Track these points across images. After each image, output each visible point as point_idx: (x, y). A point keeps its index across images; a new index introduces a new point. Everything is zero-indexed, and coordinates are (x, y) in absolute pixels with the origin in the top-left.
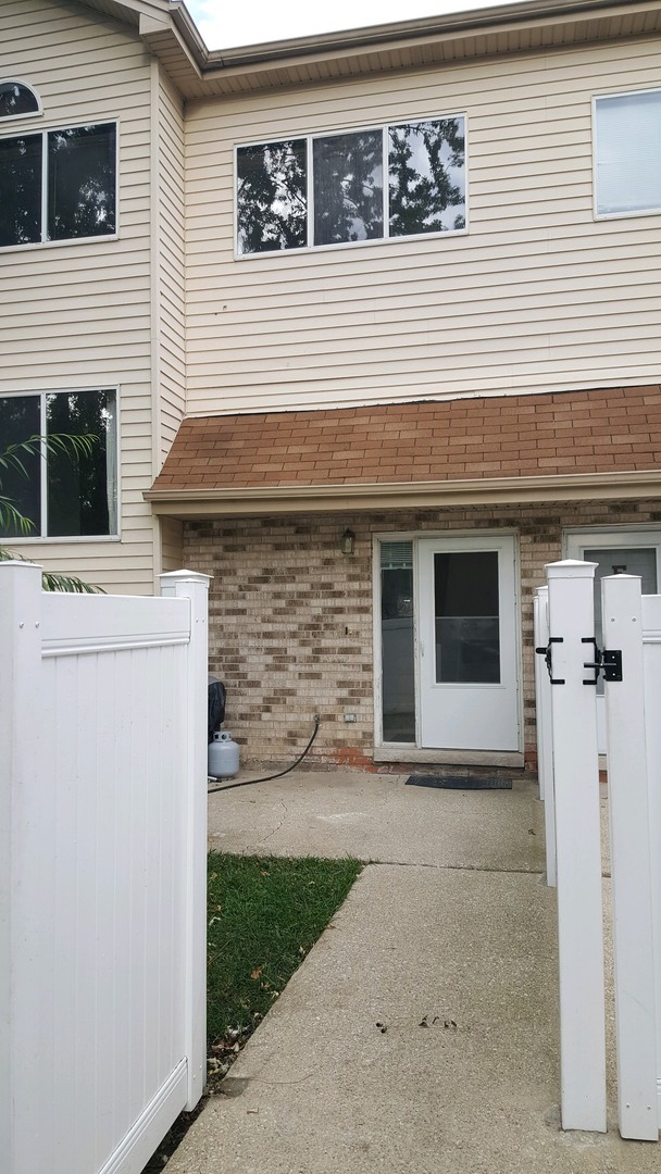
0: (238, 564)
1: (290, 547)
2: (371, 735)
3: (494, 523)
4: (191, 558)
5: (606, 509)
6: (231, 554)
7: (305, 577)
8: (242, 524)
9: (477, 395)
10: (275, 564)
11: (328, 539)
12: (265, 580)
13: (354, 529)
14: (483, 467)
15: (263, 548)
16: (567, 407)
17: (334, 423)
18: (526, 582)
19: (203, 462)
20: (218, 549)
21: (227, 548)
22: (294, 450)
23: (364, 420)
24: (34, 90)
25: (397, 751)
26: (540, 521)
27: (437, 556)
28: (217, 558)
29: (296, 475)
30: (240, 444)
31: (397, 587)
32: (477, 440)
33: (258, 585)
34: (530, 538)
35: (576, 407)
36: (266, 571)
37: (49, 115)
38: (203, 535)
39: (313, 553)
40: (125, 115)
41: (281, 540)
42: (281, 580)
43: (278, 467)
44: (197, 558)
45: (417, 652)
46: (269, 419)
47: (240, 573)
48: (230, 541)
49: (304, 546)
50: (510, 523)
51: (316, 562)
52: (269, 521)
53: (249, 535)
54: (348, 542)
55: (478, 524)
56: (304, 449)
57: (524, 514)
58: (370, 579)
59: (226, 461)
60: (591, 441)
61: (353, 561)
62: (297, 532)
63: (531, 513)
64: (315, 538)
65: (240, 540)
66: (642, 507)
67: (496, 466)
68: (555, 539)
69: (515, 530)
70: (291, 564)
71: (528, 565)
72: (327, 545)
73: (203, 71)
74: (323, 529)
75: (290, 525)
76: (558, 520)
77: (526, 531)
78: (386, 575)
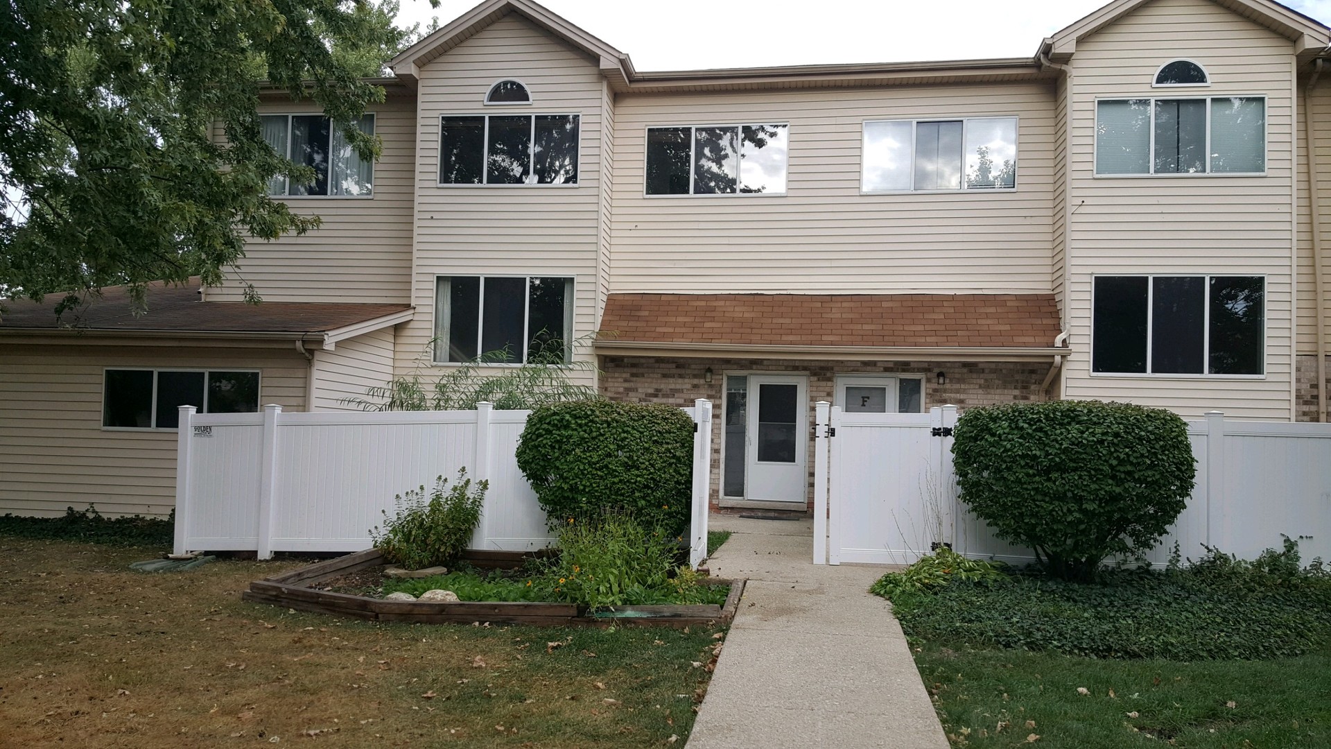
0: (639, 385)
1: (673, 376)
2: (718, 491)
3: (796, 368)
4: (609, 380)
5: (859, 364)
6: (635, 379)
7: (681, 395)
8: (643, 361)
9: (789, 292)
10: (662, 386)
11: (696, 372)
12: (656, 396)
13: (712, 367)
14: (791, 338)
15: (656, 376)
16: (839, 305)
17: (703, 303)
18: (812, 404)
19: (625, 324)
20: (627, 375)
21: (633, 375)
22: (680, 319)
23: (722, 303)
24: (527, 88)
25: (733, 501)
26: (822, 368)
27: (762, 386)
28: (626, 381)
29: (683, 335)
30: (646, 313)
31: (735, 406)
32: (788, 321)
33: (651, 399)
34: (816, 378)
35: (845, 305)
36: (657, 390)
37: (536, 104)
38: (617, 366)
39: (686, 380)
40: (585, 111)
41: (666, 371)
42: (666, 396)
43: (671, 330)
44: (613, 380)
45: (747, 443)
46: (663, 298)
47: (640, 390)
48: (634, 370)
49: (681, 376)
50: (805, 369)
51: (689, 386)
52: (659, 360)
53: (648, 367)
54: (708, 375)
55: (787, 368)
56: (686, 319)
57: (813, 364)
58: (720, 398)
59: (638, 324)
60: (851, 327)
61: (711, 386)
62: (677, 367)
63: (817, 364)
64: (688, 371)
65: (641, 371)
66: (879, 364)
67: (798, 338)
68: (830, 379)
69: (808, 373)
70: (673, 386)
71: (814, 394)
72: (695, 376)
73: (630, 81)
74: (693, 366)
75: (673, 362)
76: (832, 369)
77: (814, 374)
78: (730, 396)
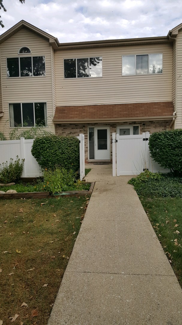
0: (66, 131)
1: (75, 128)
2: (88, 158)
3: (106, 125)
5: (123, 123)
6: (64, 130)
7: (77, 133)
8: (66, 125)
9: (104, 104)
10: (72, 131)
11: (80, 127)
12: (70, 134)
13: (85, 125)
14: (105, 117)
15: (70, 129)
17: (82, 108)
18: (111, 134)
19: (61, 115)
20: (62, 129)
21: (64, 129)
22: (76, 113)
23: (86, 108)
24: (29, 49)
25: (92, 160)
26: (113, 124)
27: (98, 130)
28: (62, 130)
29: (76, 117)
30: (67, 112)
31: (91, 135)
32: (104, 112)
34: (112, 127)
35: (119, 107)
36: (71, 132)
37: (33, 53)
38: (60, 126)
39: (78, 129)
40: (46, 55)
41: (73, 127)
42: (73, 134)
43: (73, 116)
44: (59, 130)
45: (95, 145)
46: (71, 107)
47: (66, 133)
48: (64, 127)
49: (77, 128)
50: (109, 125)
51: (79, 131)
52: (71, 124)
53: (68, 126)
54: (84, 127)
55: (104, 125)
56: (77, 113)
57: (111, 123)
58: (87, 134)
59: (64, 115)
60: (121, 113)
61: (85, 131)
62: (76, 126)
63: (112, 123)
64: (78, 127)
65: (66, 127)
66: (128, 123)
67: (107, 116)
68: (115, 127)
69: (109, 126)
70: (75, 131)
71: (112, 131)
72: (80, 128)
73: (58, 46)
74: (80, 126)
75: (74, 125)
76: (116, 124)
77: (111, 126)
78: (90, 133)
